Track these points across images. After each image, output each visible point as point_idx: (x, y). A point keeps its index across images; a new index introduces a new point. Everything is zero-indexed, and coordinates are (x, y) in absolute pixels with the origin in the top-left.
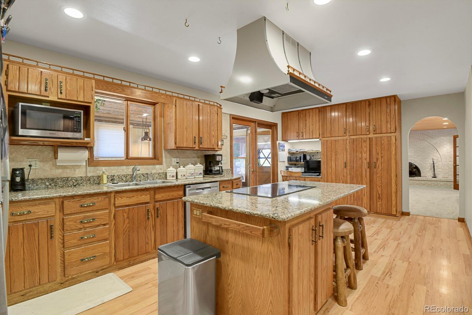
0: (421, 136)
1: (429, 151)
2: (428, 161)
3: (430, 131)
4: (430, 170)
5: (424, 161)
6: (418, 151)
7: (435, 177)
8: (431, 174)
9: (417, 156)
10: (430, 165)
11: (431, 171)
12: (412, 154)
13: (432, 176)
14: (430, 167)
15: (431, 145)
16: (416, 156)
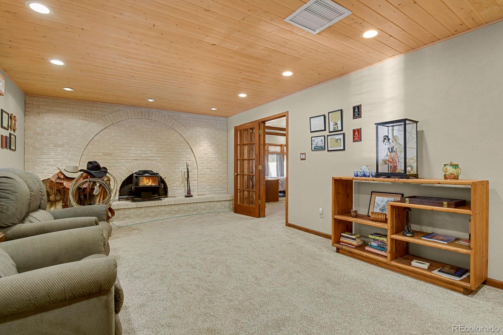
0: (169, 120)
1: (180, 150)
2: (179, 169)
3: (183, 115)
4: (181, 184)
5: (172, 168)
6: (164, 149)
7: (189, 195)
8: (182, 191)
9: (163, 158)
10: (182, 175)
11: (183, 185)
12: (154, 155)
13: (184, 194)
14: (181, 179)
15: (184, 140)
16: (160, 159)
